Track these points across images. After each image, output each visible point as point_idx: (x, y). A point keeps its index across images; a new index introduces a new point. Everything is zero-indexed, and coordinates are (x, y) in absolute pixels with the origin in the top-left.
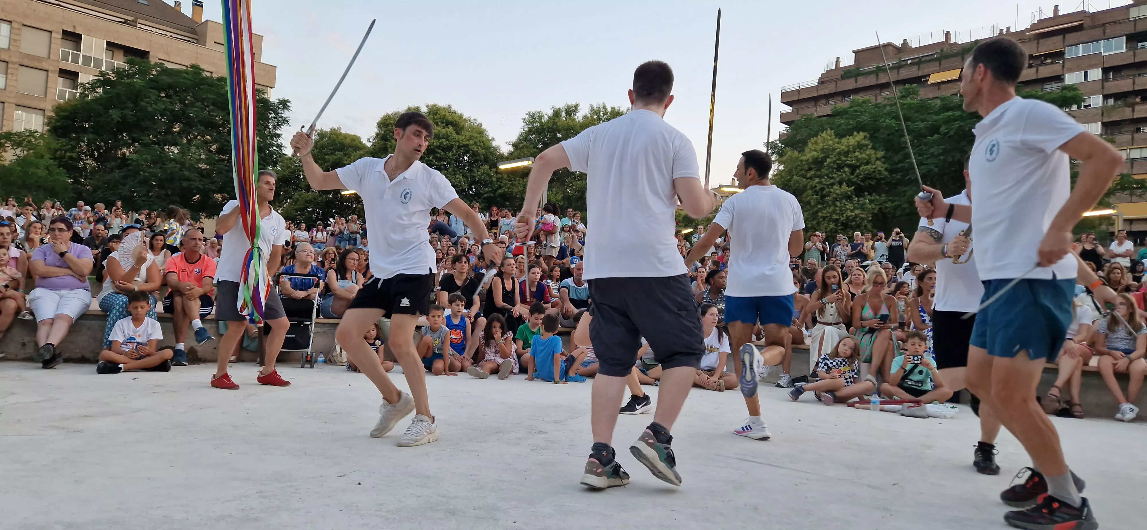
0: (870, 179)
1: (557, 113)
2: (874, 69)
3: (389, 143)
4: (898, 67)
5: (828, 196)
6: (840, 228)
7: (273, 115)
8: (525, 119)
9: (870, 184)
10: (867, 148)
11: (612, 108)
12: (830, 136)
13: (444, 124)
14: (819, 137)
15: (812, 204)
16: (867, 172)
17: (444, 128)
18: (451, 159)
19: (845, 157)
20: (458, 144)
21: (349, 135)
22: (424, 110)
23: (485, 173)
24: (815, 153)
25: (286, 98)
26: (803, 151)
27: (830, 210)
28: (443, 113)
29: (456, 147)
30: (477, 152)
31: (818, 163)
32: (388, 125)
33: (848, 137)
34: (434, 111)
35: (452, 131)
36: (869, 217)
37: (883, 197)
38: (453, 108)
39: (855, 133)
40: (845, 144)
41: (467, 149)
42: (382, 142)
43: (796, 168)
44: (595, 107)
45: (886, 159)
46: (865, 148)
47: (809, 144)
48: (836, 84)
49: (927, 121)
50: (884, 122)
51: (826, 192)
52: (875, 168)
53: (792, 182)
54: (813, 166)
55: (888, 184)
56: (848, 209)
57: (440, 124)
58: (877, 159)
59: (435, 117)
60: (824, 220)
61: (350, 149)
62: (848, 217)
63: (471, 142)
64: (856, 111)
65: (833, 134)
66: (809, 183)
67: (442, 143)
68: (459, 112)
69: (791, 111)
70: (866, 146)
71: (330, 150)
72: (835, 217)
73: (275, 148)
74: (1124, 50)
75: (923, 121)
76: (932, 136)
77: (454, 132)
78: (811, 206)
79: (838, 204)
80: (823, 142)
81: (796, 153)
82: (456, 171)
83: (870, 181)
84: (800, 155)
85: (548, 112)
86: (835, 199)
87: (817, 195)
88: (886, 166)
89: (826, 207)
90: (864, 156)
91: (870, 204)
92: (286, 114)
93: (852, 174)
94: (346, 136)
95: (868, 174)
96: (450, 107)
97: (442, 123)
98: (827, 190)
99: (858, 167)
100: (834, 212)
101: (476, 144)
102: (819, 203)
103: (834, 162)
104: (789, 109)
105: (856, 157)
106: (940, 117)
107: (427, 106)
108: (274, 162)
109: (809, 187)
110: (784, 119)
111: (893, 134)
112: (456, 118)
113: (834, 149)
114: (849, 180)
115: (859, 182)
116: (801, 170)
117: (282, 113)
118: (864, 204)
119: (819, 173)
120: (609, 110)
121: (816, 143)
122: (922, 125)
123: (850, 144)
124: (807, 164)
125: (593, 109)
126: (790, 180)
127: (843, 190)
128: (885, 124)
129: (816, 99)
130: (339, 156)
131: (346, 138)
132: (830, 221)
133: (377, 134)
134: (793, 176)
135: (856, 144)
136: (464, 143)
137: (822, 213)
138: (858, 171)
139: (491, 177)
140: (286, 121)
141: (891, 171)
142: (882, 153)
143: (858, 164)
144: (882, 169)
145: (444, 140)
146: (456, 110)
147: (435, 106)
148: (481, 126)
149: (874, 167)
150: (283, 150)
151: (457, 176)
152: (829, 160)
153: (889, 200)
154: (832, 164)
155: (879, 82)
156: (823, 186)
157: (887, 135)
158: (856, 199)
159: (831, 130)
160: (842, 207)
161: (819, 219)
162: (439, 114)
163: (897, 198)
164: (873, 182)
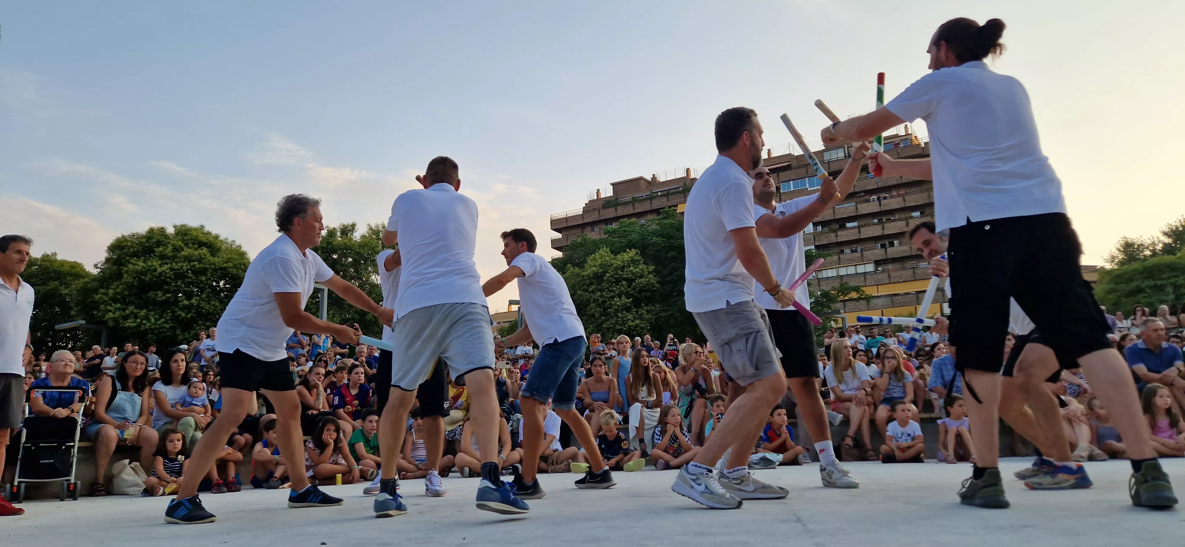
0: (646, 291)
2: (631, 200)
3: (125, 268)
4: (650, 198)
5: (610, 308)
9: (645, 295)
10: (640, 263)
12: (607, 253)
13: (196, 246)
14: (597, 254)
15: (597, 316)
16: (642, 285)
17: (196, 249)
18: (205, 284)
19: (622, 271)
20: (213, 267)
21: (68, 262)
22: (171, 230)
24: (594, 269)
26: (583, 267)
27: (613, 322)
28: (195, 233)
29: (211, 271)
30: (237, 275)
31: (598, 277)
32: (123, 248)
33: (622, 253)
34: (183, 232)
35: (206, 253)
36: (647, 326)
37: (658, 308)
38: (208, 228)
39: (628, 250)
40: (620, 259)
41: (224, 272)
42: (116, 267)
43: (578, 283)
44: (372, 226)
45: (656, 272)
46: (638, 263)
47: (589, 260)
48: (599, 212)
50: (652, 239)
51: (608, 305)
52: (648, 281)
54: (594, 281)
55: (660, 295)
56: (629, 320)
58: (649, 273)
59: (185, 238)
60: (608, 331)
61: (68, 278)
63: (230, 264)
64: (625, 231)
65: (608, 251)
66: (591, 296)
67: (194, 266)
68: (214, 232)
69: (561, 237)
70: (639, 261)
71: (41, 279)
77: (208, 255)
78: (595, 318)
79: (620, 315)
80: (601, 258)
81: (577, 270)
82: (211, 297)
83: (645, 294)
84: (581, 271)
86: (617, 311)
87: (600, 308)
88: (657, 279)
89: (609, 319)
90: (637, 270)
91: (647, 314)
93: (629, 287)
94: (63, 263)
95: (642, 286)
96: (202, 227)
97: (194, 244)
99: (634, 280)
100: (617, 323)
101: (235, 266)
102: (602, 315)
103: (612, 276)
104: (558, 235)
105: (631, 271)
107: (175, 226)
110: (556, 245)
111: (660, 250)
112: (210, 239)
113: (612, 264)
114: (627, 292)
115: (636, 294)
116: (583, 285)
118: (642, 314)
119: (599, 287)
121: (594, 259)
123: (625, 259)
124: (588, 279)
125: (371, 229)
127: (623, 302)
128: (653, 241)
129: (582, 226)
130: (54, 286)
131: (63, 266)
132: (614, 332)
133: (108, 260)
135: (630, 259)
136: (221, 265)
137: (607, 324)
138: (634, 284)
142: (652, 267)
143: (634, 277)
144: (654, 282)
145: (196, 263)
146: (210, 230)
147: (184, 226)
148: (241, 248)
149: (647, 280)
151: (212, 303)
152: (607, 275)
153: (664, 310)
154: (611, 278)
155: (636, 211)
156: (604, 299)
157: (657, 251)
158: (635, 309)
159: (606, 247)
160: (623, 317)
161: (603, 331)
162: (190, 234)
163: (669, 308)
164: (648, 294)
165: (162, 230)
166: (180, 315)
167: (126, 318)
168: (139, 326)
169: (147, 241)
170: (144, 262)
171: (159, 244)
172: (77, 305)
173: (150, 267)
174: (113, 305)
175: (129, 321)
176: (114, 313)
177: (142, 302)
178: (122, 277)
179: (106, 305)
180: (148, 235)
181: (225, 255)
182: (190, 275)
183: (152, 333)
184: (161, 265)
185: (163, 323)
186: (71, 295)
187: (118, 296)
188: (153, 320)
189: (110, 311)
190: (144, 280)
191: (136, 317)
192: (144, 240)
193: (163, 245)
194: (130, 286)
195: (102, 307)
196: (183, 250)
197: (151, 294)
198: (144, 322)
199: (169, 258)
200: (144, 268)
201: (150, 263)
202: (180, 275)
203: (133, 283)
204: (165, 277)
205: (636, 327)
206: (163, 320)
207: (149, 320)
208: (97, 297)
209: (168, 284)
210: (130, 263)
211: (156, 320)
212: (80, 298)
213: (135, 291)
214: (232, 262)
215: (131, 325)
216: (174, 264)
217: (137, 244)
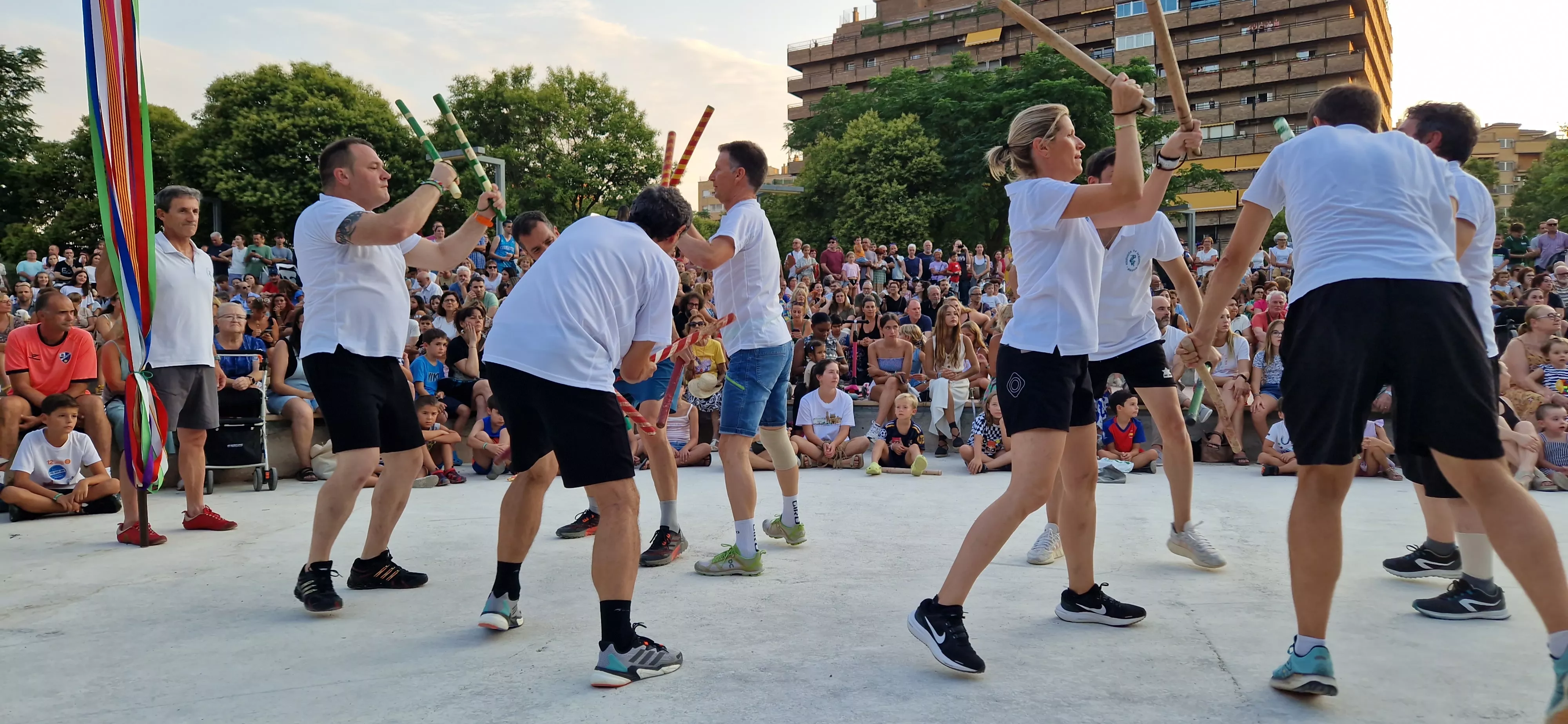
0: (925, 174)
1: (500, 79)
2: (901, 25)
3: (234, 123)
4: (930, 23)
5: (876, 196)
6: (892, 238)
7: (13, 74)
8: (452, 87)
9: (924, 180)
10: (918, 134)
11: (581, 74)
12: (874, 118)
13: (324, 93)
14: (860, 118)
15: (857, 207)
16: (920, 165)
17: (323, 99)
19: (894, 145)
20: (348, 123)
22: (287, 70)
23: (396, 168)
24: (856, 141)
25: (35, 47)
26: (841, 137)
27: (880, 216)
28: (320, 76)
30: (380, 135)
31: (861, 153)
32: (227, 94)
33: (895, 119)
34: (304, 73)
35: (337, 104)
37: (941, 197)
38: (335, 68)
39: (903, 115)
40: (893, 128)
42: (221, 121)
43: (834, 160)
44: (556, 72)
45: (941, 148)
46: (916, 134)
47: (849, 128)
48: (856, 43)
49: (987, 100)
50: (937, 100)
51: (874, 192)
52: (930, 161)
53: (830, 179)
54: (855, 158)
55: (945, 180)
56: (900, 214)
57: (316, 92)
58: (932, 149)
59: (308, 81)
60: (873, 228)
62: (901, 224)
63: (370, 120)
65: (876, 115)
66: (851, 179)
67: (323, 121)
68: (345, 74)
69: (801, 77)
70: (918, 131)
72: (886, 223)
73: (19, 128)
74: (1177, 11)
75: (980, 100)
76: (995, 120)
77: (341, 106)
78: (855, 210)
79: (889, 207)
80: (866, 126)
81: (832, 141)
83: (924, 177)
84: (837, 142)
85: (486, 77)
86: (885, 201)
87: (862, 196)
88: (942, 157)
90: (916, 144)
91: (925, 207)
92: (35, 72)
93: (903, 167)
95: (921, 168)
96: (328, 66)
97: (320, 90)
98: (874, 189)
99: (910, 159)
100: (884, 217)
101: (376, 123)
102: (865, 206)
103: (881, 152)
104: (798, 75)
105: (907, 146)
106: (1001, 95)
107: (293, 65)
108: (20, 151)
109: (851, 185)
110: (794, 89)
111: (947, 116)
112: (342, 84)
114: (900, 175)
115: (912, 179)
116: (841, 162)
117: (28, 71)
118: (920, 206)
119: (863, 167)
120: (577, 76)
121: (857, 127)
122: (981, 105)
123: (899, 128)
124: (847, 155)
125: (552, 74)
126: (826, 176)
127: (893, 189)
128: (938, 103)
129: (831, 62)
133: (209, 109)
134: (830, 170)
135: (906, 128)
136: (359, 122)
138: (910, 164)
139: (406, 173)
140: (36, 84)
141: (947, 163)
142: (937, 141)
143: (910, 155)
144: (938, 162)
145: (325, 117)
146: (339, 71)
147: (305, 64)
148: (379, 95)
149: (928, 158)
150: (34, 132)
152: (874, 150)
153: (948, 201)
154: (878, 155)
155: (908, 42)
156: (869, 184)
157: (942, 117)
158: (910, 200)
159: (874, 111)
160: (894, 211)
161: (866, 227)
162: (314, 77)
163: (956, 199)
164: (928, 179)
165: (275, 70)
166: (311, 188)
167: (243, 190)
168: (260, 200)
169: (259, 86)
170: (258, 114)
171: (275, 89)
172: (176, 169)
173: (266, 121)
174: (224, 171)
175: (248, 193)
176: (226, 183)
177: (261, 169)
178: (231, 133)
179: (216, 171)
180: (258, 76)
181: (361, 107)
182: (319, 134)
183: (278, 211)
184: (280, 119)
185: (291, 197)
186: (168, 156)
187: (230, 160)
188: (277, 195)
189: (221, 180)
190: (260, 140)
191: (255, 189)
192: (254, 84)
193: (279, 91)
194: (243, 147)
195: (210, 173)
196: (306, 99)
197: (272, 159)
198: (266, 195)
199: (289, 110)
200: (258, 122)
201: (265, 116)
202: (305, 134)
203: (245, 143)
204: (287, 135)
205: (911, 224)
206: (290, 194)
207: (272, 194)
208: (203, 160)
209: (293, 145)
210: (239, 115)
211: (282, 194)
212: (180, 160)
213: (250, 153)
214: (372, 117)
215: (250, 199)
216: (296, 118)
217: (245, 89)
